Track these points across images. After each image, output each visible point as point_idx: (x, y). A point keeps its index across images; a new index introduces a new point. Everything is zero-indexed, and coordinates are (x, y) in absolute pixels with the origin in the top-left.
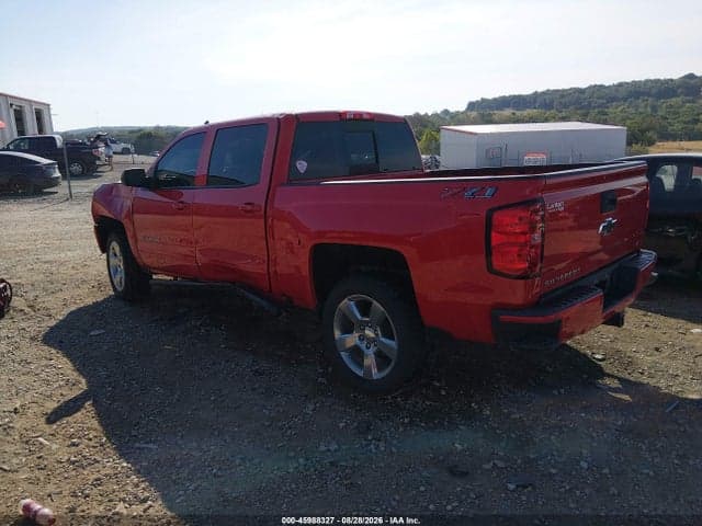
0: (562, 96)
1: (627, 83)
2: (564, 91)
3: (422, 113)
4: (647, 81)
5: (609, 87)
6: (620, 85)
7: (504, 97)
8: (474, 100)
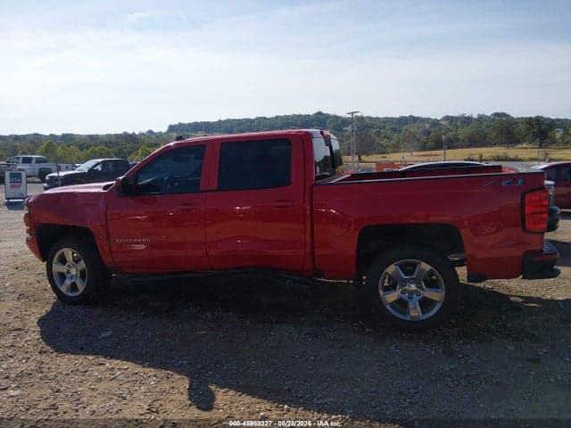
0: (239, 125)
1: (281, 117)
2: (239, 120)
3: (131, 132)
4: (294, 115)
5: (270, 119)
6: (277, 117)
7: (196, 123)
8: (173, 124)
